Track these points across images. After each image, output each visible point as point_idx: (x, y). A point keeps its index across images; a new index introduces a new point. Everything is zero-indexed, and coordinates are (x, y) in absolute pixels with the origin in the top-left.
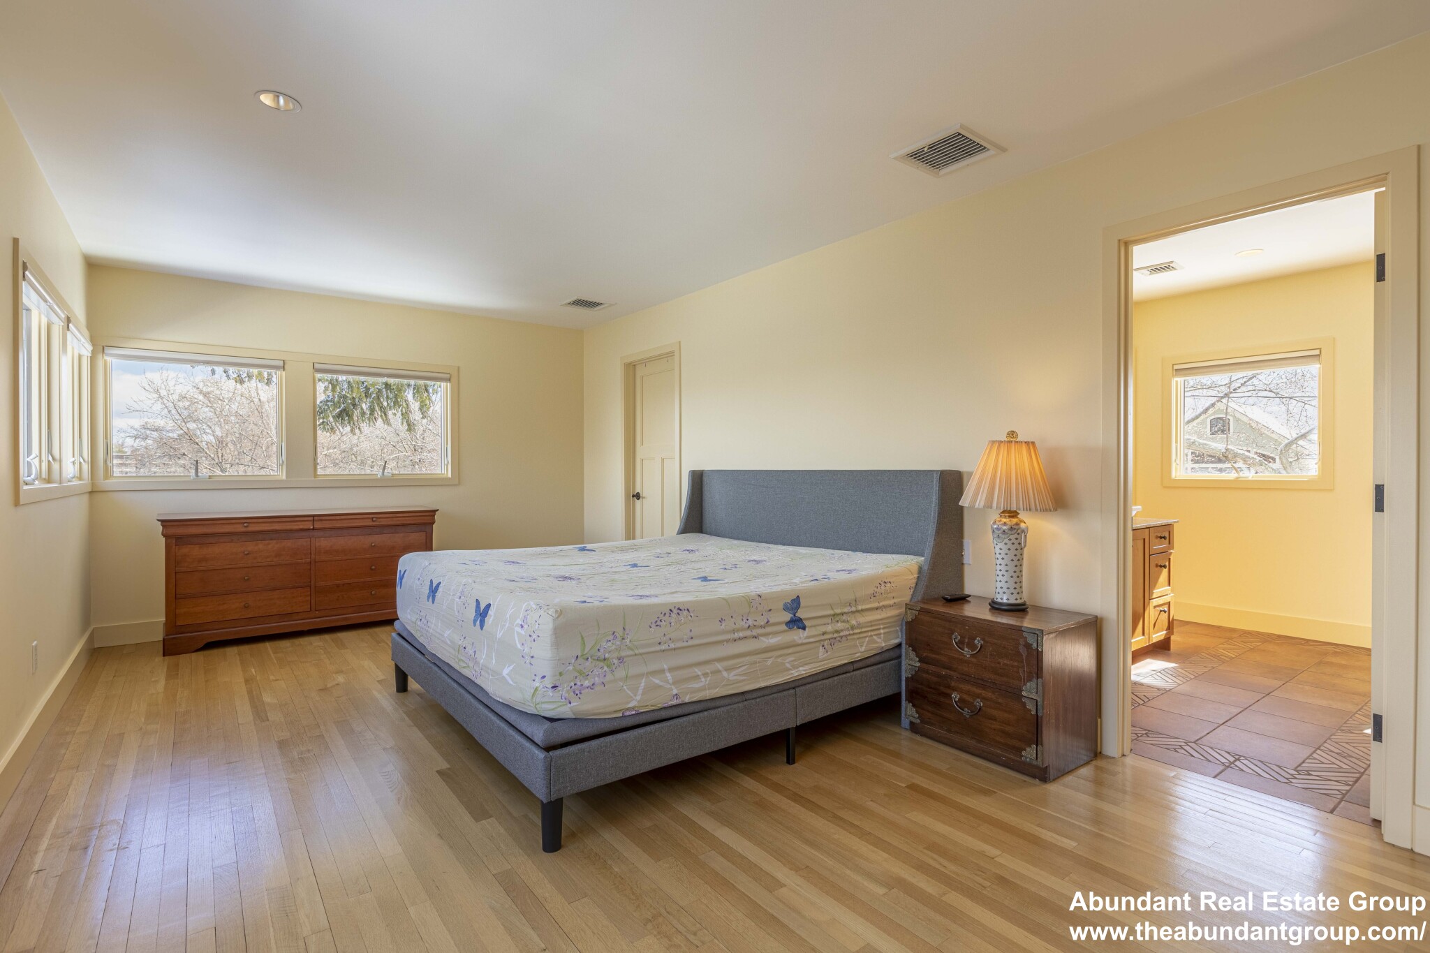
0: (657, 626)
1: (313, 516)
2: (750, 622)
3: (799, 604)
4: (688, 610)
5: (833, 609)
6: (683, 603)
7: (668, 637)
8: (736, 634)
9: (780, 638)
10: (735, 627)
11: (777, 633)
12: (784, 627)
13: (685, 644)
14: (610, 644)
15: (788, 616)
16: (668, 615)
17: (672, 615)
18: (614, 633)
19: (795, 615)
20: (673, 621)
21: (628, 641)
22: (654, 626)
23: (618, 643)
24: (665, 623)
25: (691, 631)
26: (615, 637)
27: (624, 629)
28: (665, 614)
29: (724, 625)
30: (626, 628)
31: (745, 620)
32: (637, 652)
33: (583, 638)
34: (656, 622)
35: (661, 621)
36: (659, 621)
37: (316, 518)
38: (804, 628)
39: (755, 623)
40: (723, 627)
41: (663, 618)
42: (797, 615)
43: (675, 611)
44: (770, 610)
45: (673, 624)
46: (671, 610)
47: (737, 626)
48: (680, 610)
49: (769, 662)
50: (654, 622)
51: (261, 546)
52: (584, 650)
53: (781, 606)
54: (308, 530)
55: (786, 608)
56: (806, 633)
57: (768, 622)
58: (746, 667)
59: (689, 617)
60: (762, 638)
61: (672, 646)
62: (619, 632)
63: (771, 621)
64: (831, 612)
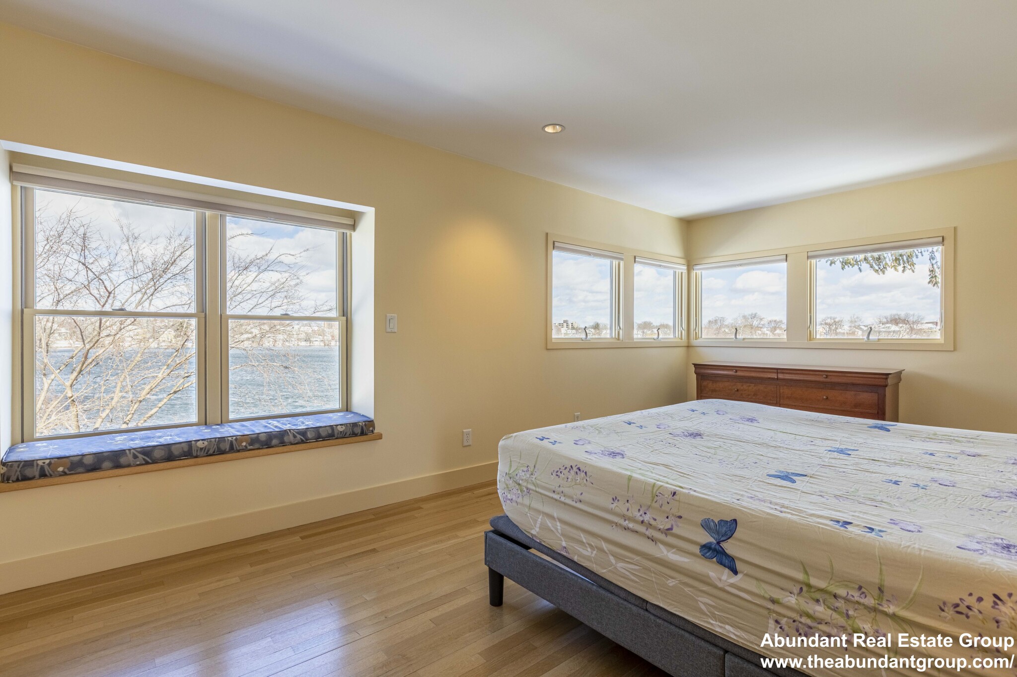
0: (557, 475)
1: (777, 369)
2: (647, 518)
3: (733, 531)
4: (586, 473)
5: (806, 573)
6: (586, 465)
7: (561, 489)
8: (627, 522)
9: (686, 560)
10: (626, 513)
11: (685, 552)
12: (696, 550)
13: (573, 503)
14: (523, 473)
15: (706, 538)
16: (568, 469)
17: (571, 471)
18: (528, 467)
19: (718, 543)
20: (570, 477)
21: (534, 477)
22: (554, 474)
23: (528, 476)
24: (563, 476)
25: (582, 494)
26: (528, 471)
27: (535, 467)
28: (566, 468)
29: (615, 505)
30: (537, 466)
31: (642, 512)
32: (537, 489)
33: (511, 461)
34: (557, 472)
35: (561, 472)
36: (559, 472)
37: (779, 371)
38: (735, 572)
39: (653, 522)
40: (613, 506)
41: (564, 471)
42: (723, 545)
43: (575, 469)
44: (680, 517)
45: (569, 480)
46: (571, 466)
47: (629, 514)
48: (580, 470)
49: (671, 583)
50: (556, 471)
51: (745, 387)
52: (510, 470)
53: (699, 519)
54: (773, 379)
55: (706, 525)
56: (734, 579)
57: (671, 529)
58: (637, 567)
59: (585, 481)
60: (661, 546)
61: (563, 499)
62: (531, 469)
63: (675, 530)
64: (800, 576)
